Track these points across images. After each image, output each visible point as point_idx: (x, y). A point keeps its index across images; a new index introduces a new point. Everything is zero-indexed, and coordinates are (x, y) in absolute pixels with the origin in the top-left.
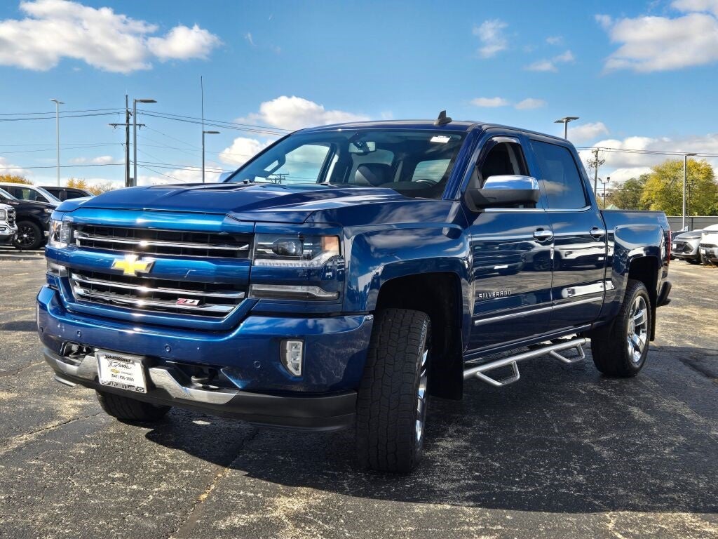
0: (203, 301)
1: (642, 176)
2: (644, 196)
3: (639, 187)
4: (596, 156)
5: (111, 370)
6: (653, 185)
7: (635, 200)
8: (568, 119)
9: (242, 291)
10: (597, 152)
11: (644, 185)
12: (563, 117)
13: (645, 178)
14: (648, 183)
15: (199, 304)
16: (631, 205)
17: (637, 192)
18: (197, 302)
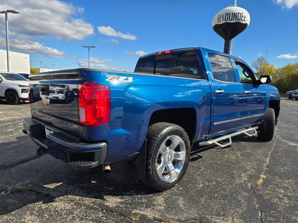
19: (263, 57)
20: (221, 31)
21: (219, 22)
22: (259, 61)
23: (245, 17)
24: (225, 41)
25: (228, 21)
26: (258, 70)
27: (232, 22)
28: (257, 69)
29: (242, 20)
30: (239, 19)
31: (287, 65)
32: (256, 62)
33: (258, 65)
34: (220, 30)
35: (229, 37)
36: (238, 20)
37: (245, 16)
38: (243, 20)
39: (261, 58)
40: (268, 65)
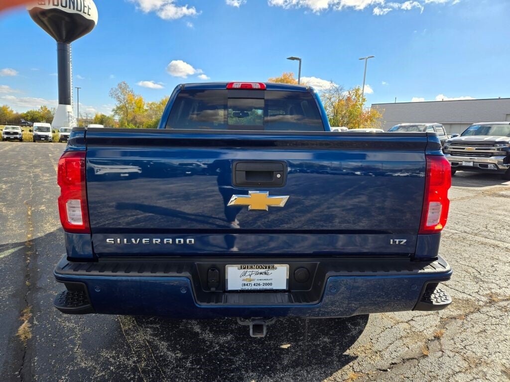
19: (125, 82)
20: (46, 22)
21: (42, 4)
22: (121, 88)
23: (89, 8)
24: (59, 44)
25: (60, 7)
26: (121, 102)
27: (67, 10)
28: (119, 101)
29: (84, 12)
30: (79, 9)
31: (164, 99)
32: (117, 90)
33: (119, 94)
34: (45, 20)
35: (64, 38)
36: (77, 10)
37: (88, 6)
38: (86, 13)
39: (123, 85)
40: (134, 95)
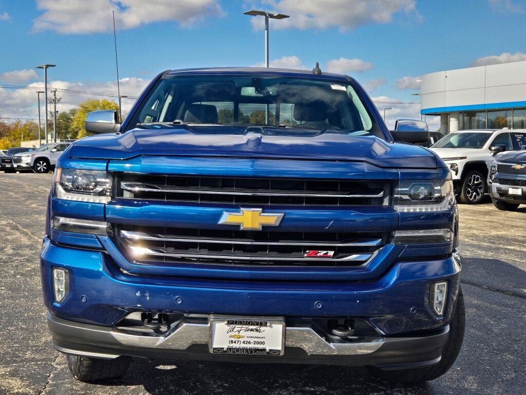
0: (339, 251)
1: (71, 110)
2: (74, 125)
3: (69, 119)
4: (55, 95)
5: (231, 337)
6: (80, 117)
7: (67, 128)
8: (47, 66)
9: (380, 238)
10: (55, 92)
11: (72, 117)
12: (43, 65)
13: (73, 112)
14: (76, 116)
15: (334, 255)
16: (64, 131)
17: (68, 122)
18: (331, 253)
